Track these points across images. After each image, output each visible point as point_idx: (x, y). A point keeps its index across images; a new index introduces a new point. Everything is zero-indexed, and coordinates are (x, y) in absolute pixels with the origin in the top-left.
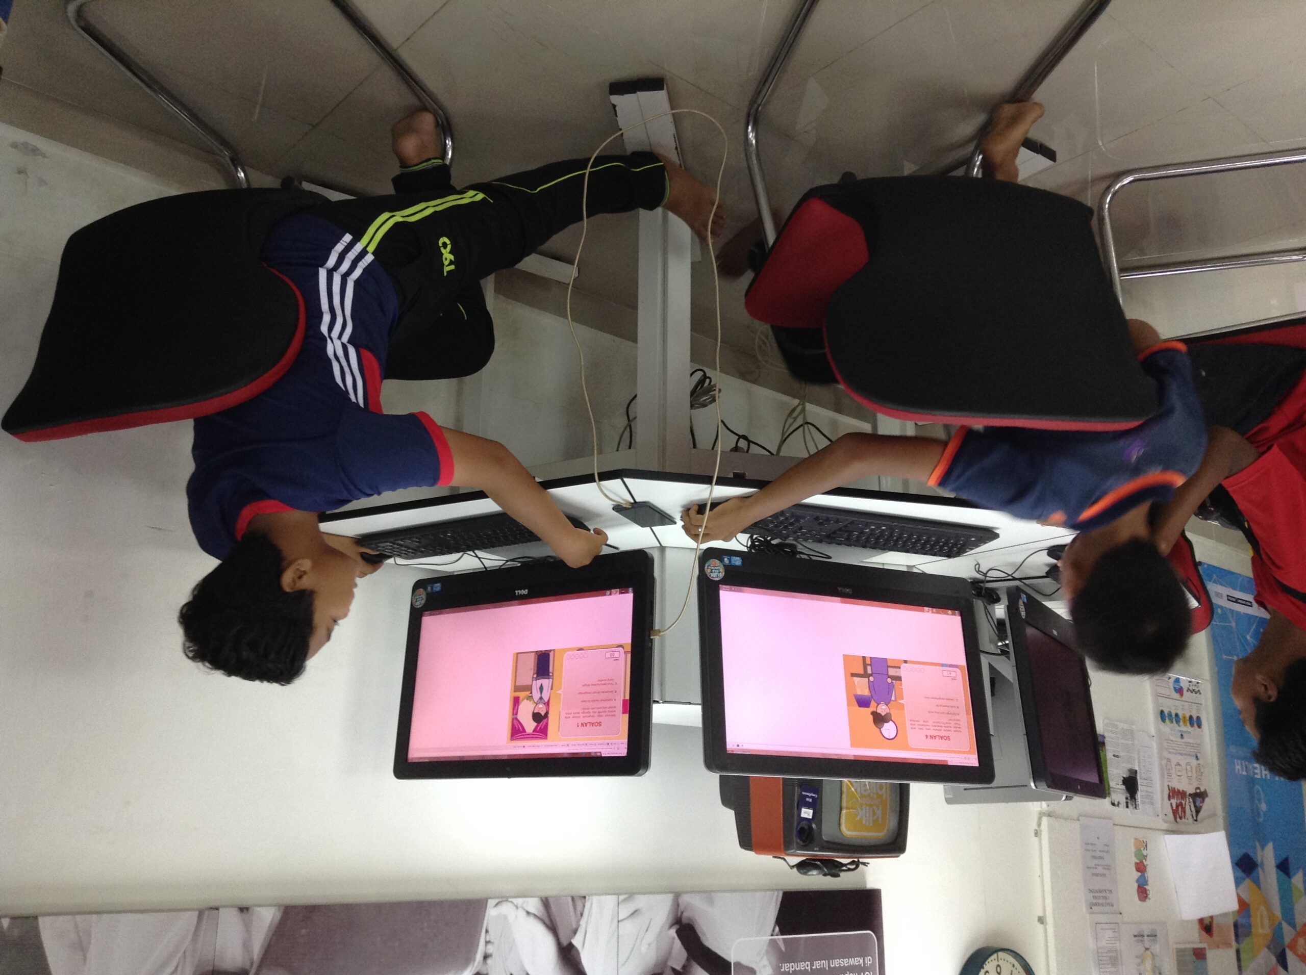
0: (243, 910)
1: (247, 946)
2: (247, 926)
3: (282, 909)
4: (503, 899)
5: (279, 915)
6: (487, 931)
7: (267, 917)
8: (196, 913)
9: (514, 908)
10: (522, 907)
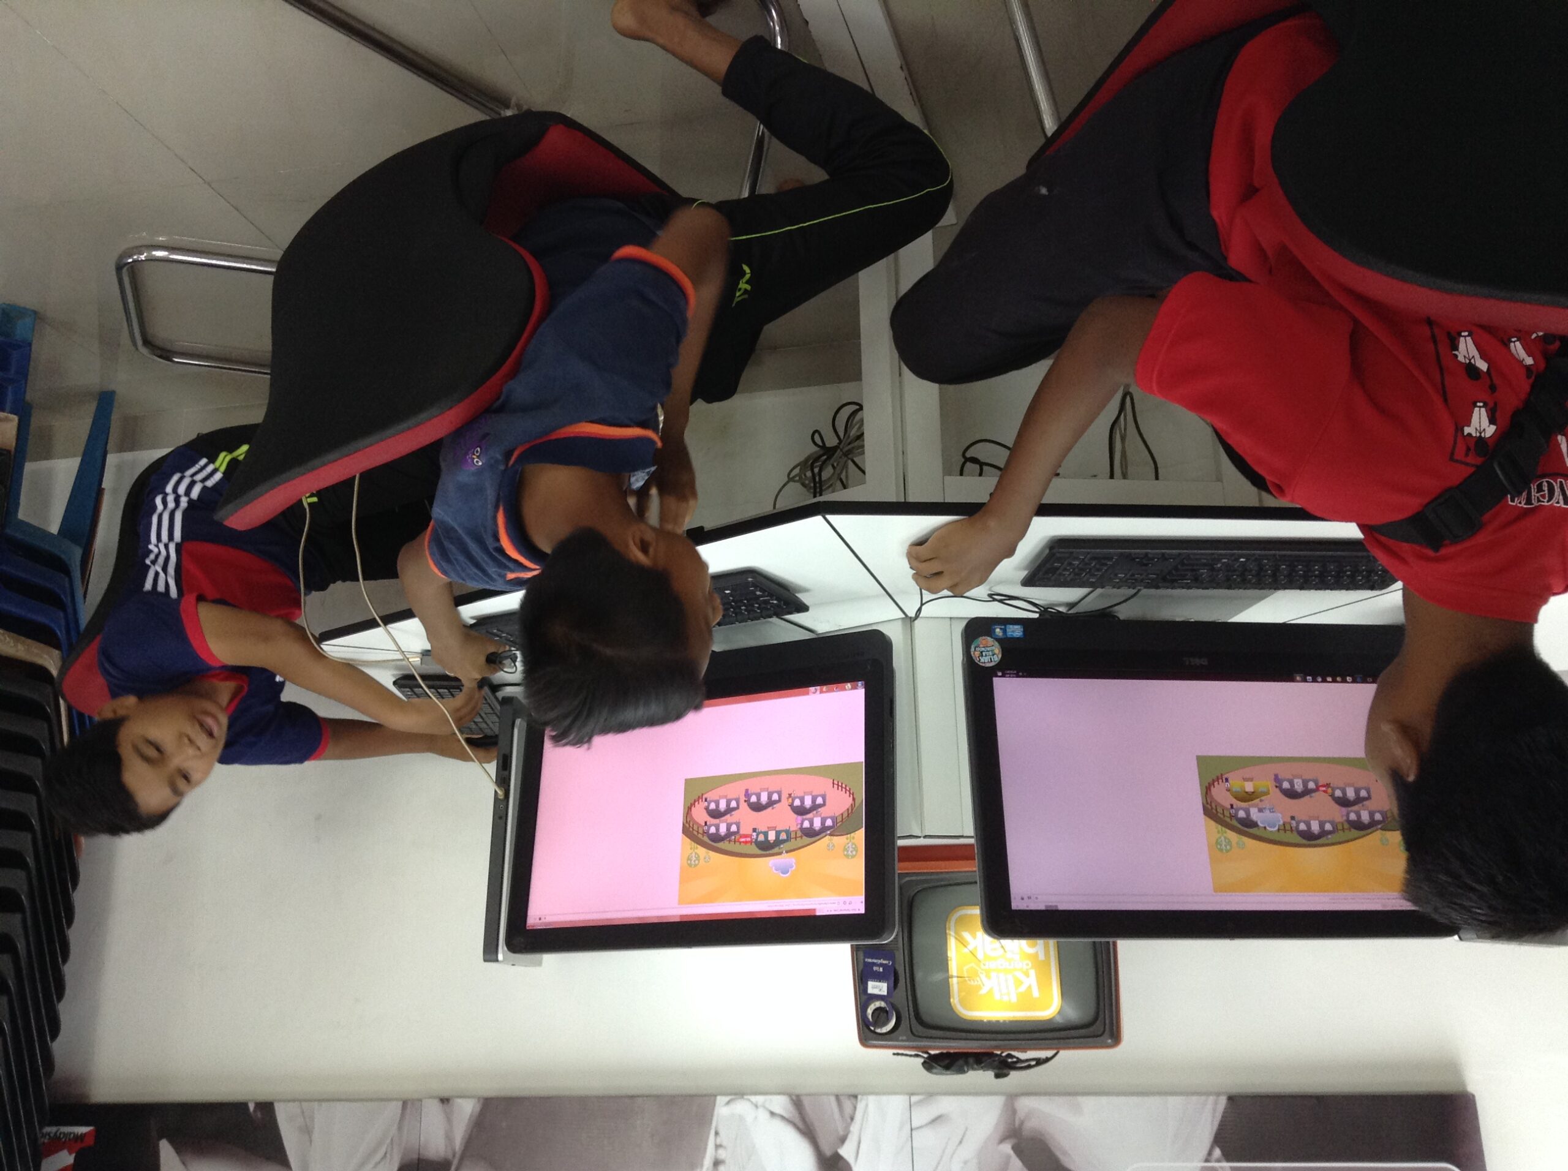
0: (444, 1101)
1: (448, 1136)
4: (738, 1094)
5: (478, 1108)
6: (717, 1133)
7: (467, 1110)
8: (400, 1104)
9: (754, 1108)
10: (764, 1107)
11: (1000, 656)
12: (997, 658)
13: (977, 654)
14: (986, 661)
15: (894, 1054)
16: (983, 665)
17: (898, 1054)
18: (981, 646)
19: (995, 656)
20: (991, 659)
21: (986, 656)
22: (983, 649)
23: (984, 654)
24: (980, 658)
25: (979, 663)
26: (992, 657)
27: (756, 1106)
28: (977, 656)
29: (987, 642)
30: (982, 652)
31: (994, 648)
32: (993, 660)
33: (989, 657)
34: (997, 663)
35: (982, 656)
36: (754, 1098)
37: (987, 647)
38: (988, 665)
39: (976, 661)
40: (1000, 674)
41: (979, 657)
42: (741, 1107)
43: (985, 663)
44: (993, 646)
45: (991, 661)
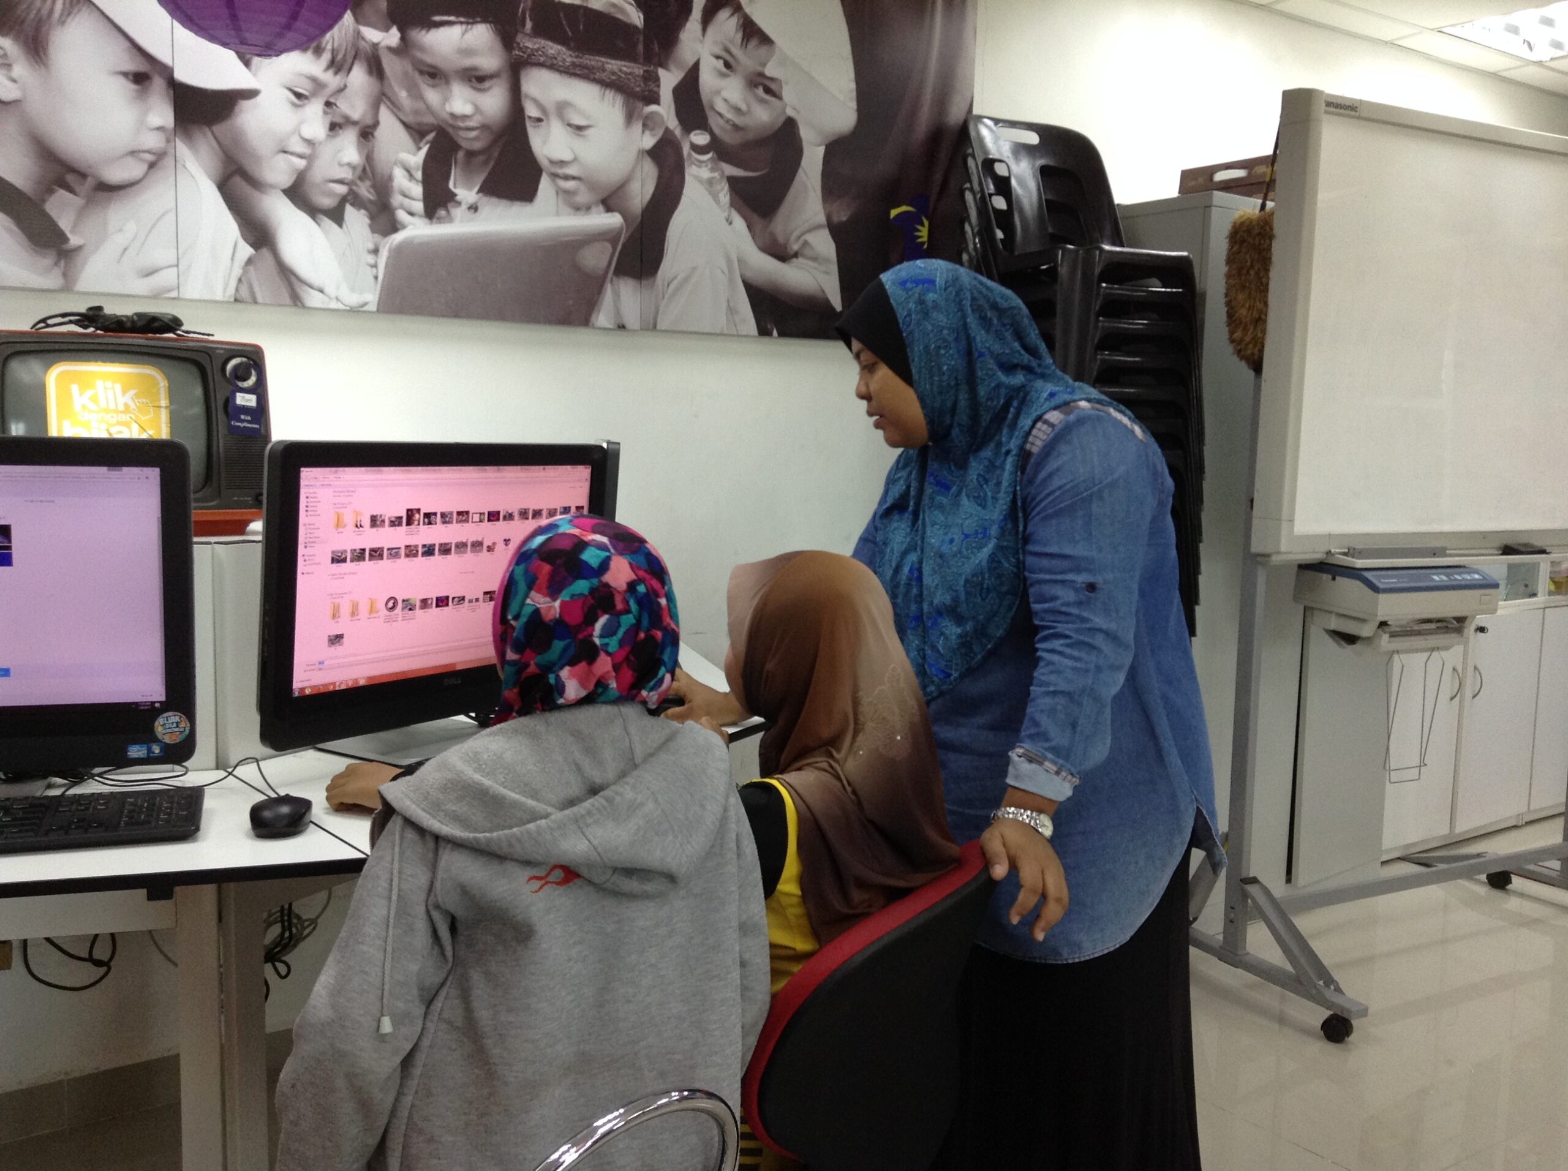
0: (622, 327)
1: (617, 295)
2: (618, 313)
3: (591, 324)
4: (355, 311)
5: (593, 318)
6: (376, 278)
7: (603, 318)
8: (658, 327)
9: (341, 298)
10: (330, 298)
11: (156, 724)
12: (161, 720)
13: (183, 725)
15: (212, 335)
16: (176, 714)
17: (209, 335)
18: (176, 733)
19: (162, 724)
20: (167, 720)
21: (173, 723)
22: (176, 730)
23: (175, 725)
24: (178, 721)
25: (180, 715)
26: (165, 722)
27: (337, 299)
29: (170, 739)
30: (177, 727)
31: (164, 732)
33: (168, 722)
34: (161, 717)
36: (340, 306)
37: (170, 733)
38: (170, 713)
39: (183, 716)
40: (157, 705)
41: (180, 721)
42: (353, 299)
43: (174, 716)
44: (163, 734)
45: (166, 718)
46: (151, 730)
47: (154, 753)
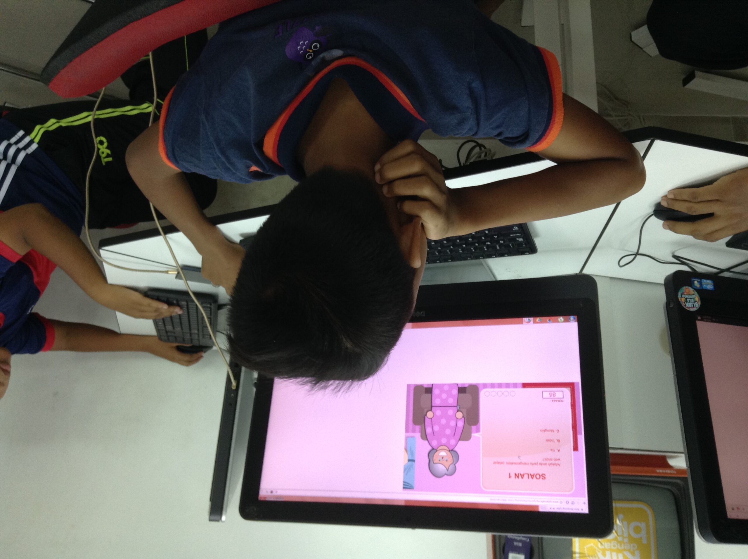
11: (700, 303)
12: (698, 305)
13: (683, 300)
14: (690, 306)
16: (688, 309)
18: (685, 294)
19: (696, 303)
20: (693, 305)
21: (690, 302)
22: (687, 296)
23: (688, 300)
24: (686, 303)
25: (684, 307)
26: (694, 303)
28: (684, 301)
29: (689, 291)
30: (686, 299)
31: (694, 296)
32: (694, 305)
33: (692, 303)
34: (698, 308)
35: (687, 302)
37: (690, 295)
38: (692, 310)
39: (683, 306)
40: (701, 319)
41: (684, 302)
43: (689, 308)
44: (694, 294)
45: (694, 307)
46: (702, 299)
47: (698, 281)
